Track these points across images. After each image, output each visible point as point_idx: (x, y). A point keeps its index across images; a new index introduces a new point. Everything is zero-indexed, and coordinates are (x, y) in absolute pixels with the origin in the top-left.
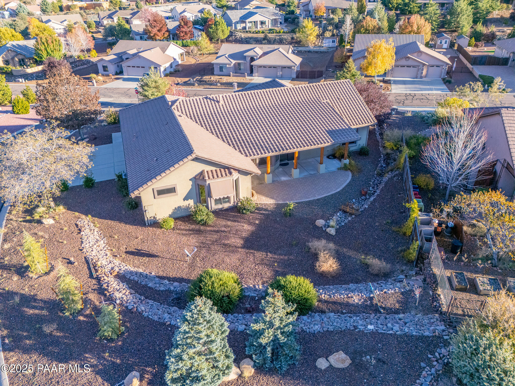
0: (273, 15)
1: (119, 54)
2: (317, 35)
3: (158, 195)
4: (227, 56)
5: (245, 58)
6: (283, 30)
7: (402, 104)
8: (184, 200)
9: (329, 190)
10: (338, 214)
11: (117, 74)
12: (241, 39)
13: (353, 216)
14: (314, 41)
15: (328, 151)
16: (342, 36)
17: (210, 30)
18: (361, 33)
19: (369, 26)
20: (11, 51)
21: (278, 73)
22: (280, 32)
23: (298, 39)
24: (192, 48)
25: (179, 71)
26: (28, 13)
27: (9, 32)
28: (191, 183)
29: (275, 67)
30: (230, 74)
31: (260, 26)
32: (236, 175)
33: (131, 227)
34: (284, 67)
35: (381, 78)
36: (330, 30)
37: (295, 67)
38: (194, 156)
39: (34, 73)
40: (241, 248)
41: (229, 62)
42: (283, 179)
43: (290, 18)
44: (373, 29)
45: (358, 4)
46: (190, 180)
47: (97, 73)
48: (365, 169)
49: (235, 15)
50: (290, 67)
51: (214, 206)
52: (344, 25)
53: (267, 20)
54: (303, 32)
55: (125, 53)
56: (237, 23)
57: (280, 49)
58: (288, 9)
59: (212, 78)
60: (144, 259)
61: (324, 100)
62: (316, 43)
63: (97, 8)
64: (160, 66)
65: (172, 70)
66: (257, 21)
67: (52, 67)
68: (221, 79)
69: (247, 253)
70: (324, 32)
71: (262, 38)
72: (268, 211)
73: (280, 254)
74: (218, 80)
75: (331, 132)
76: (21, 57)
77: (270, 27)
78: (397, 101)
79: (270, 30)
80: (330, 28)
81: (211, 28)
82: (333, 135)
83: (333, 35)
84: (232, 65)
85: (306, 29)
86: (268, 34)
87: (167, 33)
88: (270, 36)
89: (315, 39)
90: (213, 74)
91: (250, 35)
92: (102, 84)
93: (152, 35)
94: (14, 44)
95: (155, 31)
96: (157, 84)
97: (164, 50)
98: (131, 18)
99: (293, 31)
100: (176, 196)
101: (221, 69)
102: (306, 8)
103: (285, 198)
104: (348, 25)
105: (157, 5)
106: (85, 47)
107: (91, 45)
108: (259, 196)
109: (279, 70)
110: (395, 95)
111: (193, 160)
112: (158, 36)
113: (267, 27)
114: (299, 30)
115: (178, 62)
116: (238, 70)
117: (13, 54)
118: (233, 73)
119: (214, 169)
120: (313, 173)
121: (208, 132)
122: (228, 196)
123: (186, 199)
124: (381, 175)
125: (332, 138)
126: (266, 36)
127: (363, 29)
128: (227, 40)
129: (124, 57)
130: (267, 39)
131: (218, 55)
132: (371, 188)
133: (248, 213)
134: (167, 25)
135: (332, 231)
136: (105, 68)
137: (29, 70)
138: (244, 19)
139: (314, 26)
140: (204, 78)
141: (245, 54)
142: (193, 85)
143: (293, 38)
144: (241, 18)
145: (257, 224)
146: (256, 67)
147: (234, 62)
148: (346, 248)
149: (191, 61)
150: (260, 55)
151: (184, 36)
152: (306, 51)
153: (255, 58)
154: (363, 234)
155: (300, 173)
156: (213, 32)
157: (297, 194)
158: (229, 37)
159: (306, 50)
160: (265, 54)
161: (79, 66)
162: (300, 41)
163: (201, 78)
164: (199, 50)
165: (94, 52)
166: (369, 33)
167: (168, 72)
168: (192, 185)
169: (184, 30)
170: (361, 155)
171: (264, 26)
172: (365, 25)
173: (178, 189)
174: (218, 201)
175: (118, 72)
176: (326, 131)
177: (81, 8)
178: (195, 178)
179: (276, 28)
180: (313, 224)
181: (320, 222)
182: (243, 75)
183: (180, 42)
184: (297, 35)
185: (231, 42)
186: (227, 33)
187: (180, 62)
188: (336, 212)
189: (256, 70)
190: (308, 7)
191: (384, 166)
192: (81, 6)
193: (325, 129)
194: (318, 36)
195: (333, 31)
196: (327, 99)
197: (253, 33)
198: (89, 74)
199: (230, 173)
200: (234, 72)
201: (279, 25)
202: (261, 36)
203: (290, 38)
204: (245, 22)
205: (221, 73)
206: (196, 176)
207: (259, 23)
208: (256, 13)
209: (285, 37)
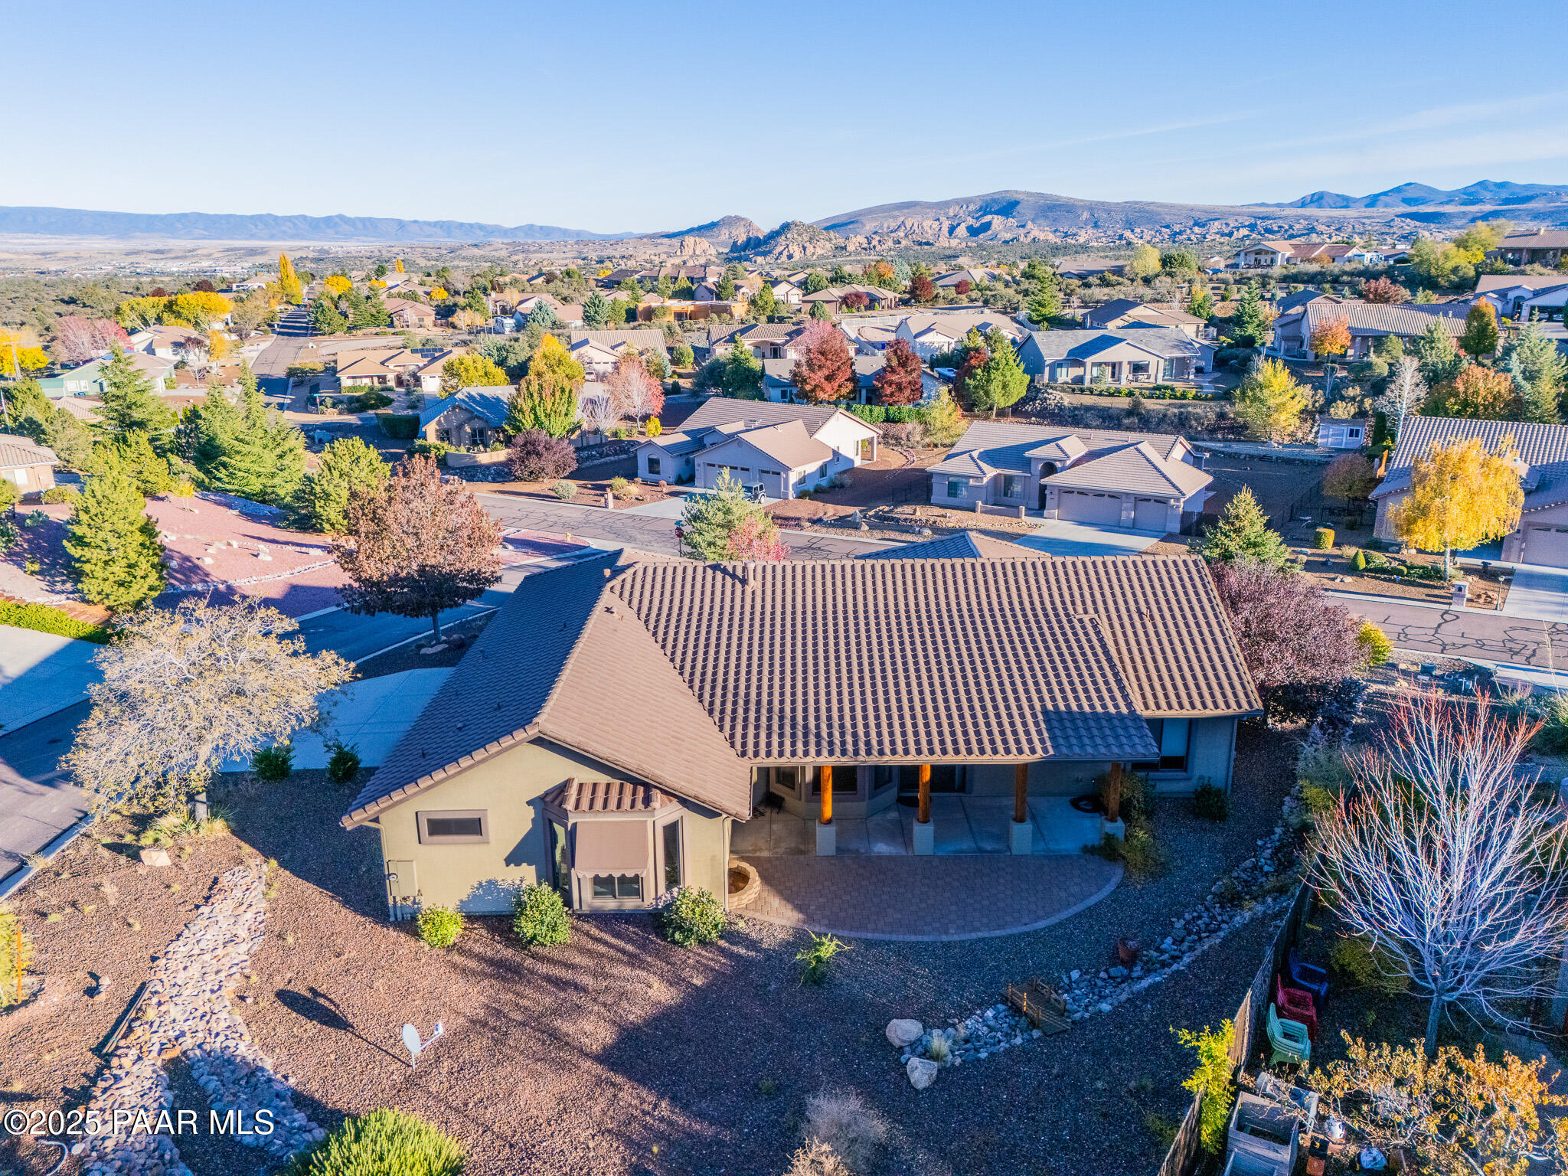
0: (1175, 346)
1: (699, 431)
2: (1302, 412)
3: (432, 833)
4: (975, 454)
5: (1026, 463)
6: (1194, 391)
7: (1522, 659)
8: (509, 861)
9: (1008, 919)
10: (990, 1013)
11: (680, 481)
12: (1060, 409)
13: (1036, 1034)
14: (1292, 428)
15: (1078, 781)
16: (1381, 417)
17: (967, 380)
18: (1447, 414)
19: (1476, 393)
20: (460, 408)
21: (1124, 514)
22: (1184, 396)
23: (1240, 420)
24: (909, 427)
25: (842, 486)
26: (554, 323)
27: (479, 367)
28: (530, 813)
29: (1114, 496)
30: (975, 505)
31: (1131, 377)
32: (665, 812)
33: (351, 915)
34: (1141, 499)
35: (1477, 562)
36: (1353, 399)
37: (1178, 500)
38: (532, 732)
39: (494, 464)
40: (598, 1059)
41: (976, 472)
42: (882, 848)
43: (1236, 357)
44: (1493, 405)
45: (1469, 325)
46: (529, 803)
47: (631, 476)
48: (1181, 869)
49: (1053, 345)
50: (1162, 501)
51: (586, 897)
52: (1393, 386)
53: (1152, 361)
54: (1255, 399)
55: (711, 430)
56: (1060, 364)
57: (1145, 447)
58: (1238, 331)
59: (918, 513)
60: (309, 1025)
61: (1086, 612)
62: (1300, 435)
63: (714, 316)
64: (787, 469)
65: (824, 482)
66: (1120, 363)
67: (529, 453)
68: (944, 516)
69: (599, 1081)
70: (1329, 403)
71: (1123, 410)
72: (758, 950)
73: (701, 1115)
74: (933, 519)
75: (1061, 720)
76: (478, 424)
77: (1160, 382)
78: (1509, 645)
79: (1158, 388)
80: (1353, 391)
81: (973, 376)
82: (1064, 729)
83: (1362, 414)
84: (985, 480)
85: (1266, 392)
86: (1143, 400)
87: (850, 386)
88: (1150, 404)
89: (1297, 422)
90: (927, 501)
91: (1087, 400)
92: (632, 505)
93: (808, 388)
94: (473, 393)
95: (819, 377)
96: (730, 517)
97: (812, 428)
98: (787, 342)
99: (1226, 396)
100: (483, 847)
101: (953, 488)
102: (1290, 331)
103: (842, 914)
104: (1407, 388)
105: (869, 313)
106: (637, 410)
107: (657, 405)
108: (765, 894)
109: (1128, 505)
110: (1507, 625)
111: (532, 742)
112: (823, 390)
113: (1152, 379)
114: (1243, 393)
115: (852, 461)
116: (1002, 497)
117: (463, 416)
118: (986, 503)
119: (603, 779)
120: (989, 848)
121: (671, 665)
122: (637, 876)
123: (513, 859)
124: (1232, 900)
125: (1053, 738)
126: (1137, 405)
127: (1453, 400)
128: (1017, 411)
129: (707, 441)
130: (1139, 414)
131: (953, 451)
132: (1169, 940)
133: (692, 943)
134: (852, 364)
135: (920, 1073)
136: (654, 465)
137: (485, 458)
138: (1079, 355)
139: (1292, 384)
140: (900, 509)
141: (1027, 454)
142: (856, 527)
143: (1222, 416)
144: (1071, 353)
145: (697, 988)
146: (1056, 492)
147: (991, 472)
148: (930, 1150)
149: (893, 460)
150: (1073, 458)
151: (892, 395)
152: (1252, 457)
153: (1058, 465)
154: (1029, 1110)
155: (938, 839)
156: (976, 387)
157: (890, 911)
158: (1023, 401)
159: (1252, 452)
160: (1093, 455)
161: (608, 455)
162: (1245, 427)
163: (891, 511)
164: (926, 432)
165: (654, 424)
166: (1474, 415)
167: (810, 487)
168: (533, 820)
169: (895, 378)
170: (1197, 816)
171: (1142, 377)
172: (1461, 389)
173: (491, 825)
174: (604, 885)
175: (684, 477)
176: (1045, 711)
177: (679, 316)
178: (542, 798)
179: (1175, 384)
180: (877, 1029)
181: (903, 1029)
182: (1012, 510)
183: (879, 411)
184: (1236, 409)
185: (1027, 415)
186: (1019, 391)
187: (858, 463)
188: (982, 1005)
189: (1055, 502)
190: (1300, 327)
191: (1266, 868)
192: (679, 310)
193: (1044, 707)
194: (1306, 414)
195: (1362, 402)
196: (1096, 611)
197: (1100, 394)
198: (609, 478)
199: (647, 801)
200: (991, 500)
201: (1192, 377)
202: (1123, 403)
203: (1212, 416)
204: (1082, 364)
205: (951, 501)
206: (547, 794)
207: (1126, 369)
208: (1121, 340)
209: (1199, 411)
